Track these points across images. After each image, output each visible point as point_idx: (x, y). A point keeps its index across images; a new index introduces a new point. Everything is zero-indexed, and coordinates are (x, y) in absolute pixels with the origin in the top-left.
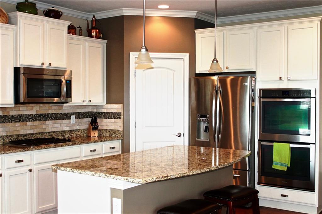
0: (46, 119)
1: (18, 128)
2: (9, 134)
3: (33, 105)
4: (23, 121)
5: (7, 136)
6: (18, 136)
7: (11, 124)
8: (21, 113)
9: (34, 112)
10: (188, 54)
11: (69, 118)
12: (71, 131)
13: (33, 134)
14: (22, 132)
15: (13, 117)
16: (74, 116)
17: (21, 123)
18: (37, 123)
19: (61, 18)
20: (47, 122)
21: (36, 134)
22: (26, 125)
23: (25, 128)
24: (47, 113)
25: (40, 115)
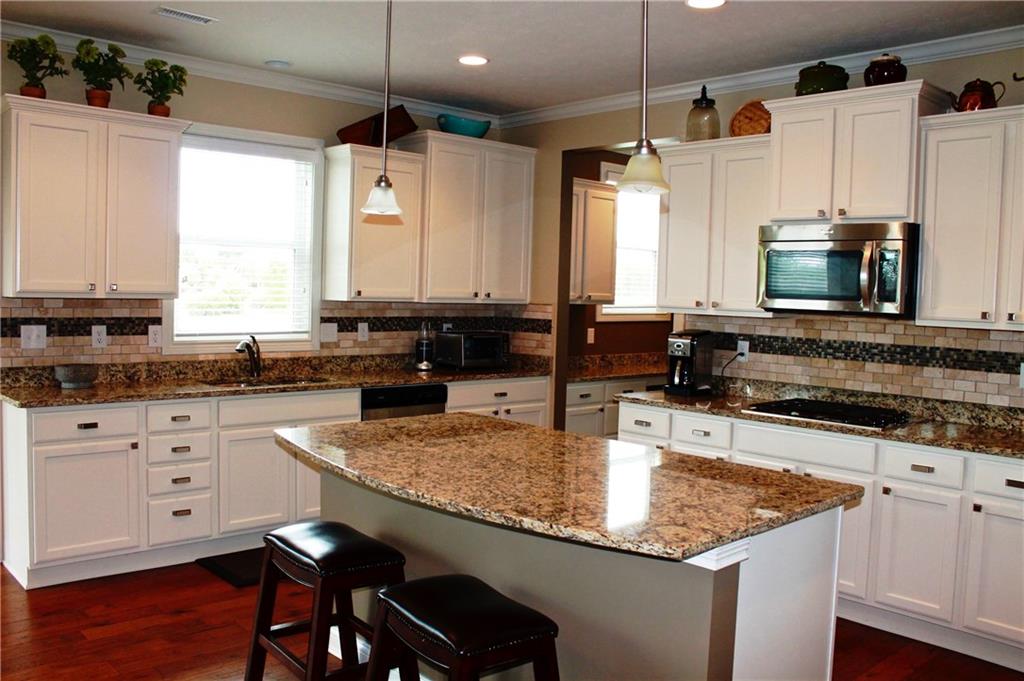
0: (924, 363)
1: (842, 374)
2: (813, 383)
4: (855, 358)
6: (834, 391)
7: (821, 362)
8: (849, 337)
9: (886, 340)
11: (1014, 370)
13: (875, 395)
14: (850, 385)
15: (829, 344)
17: (849, 362)
18: (895, 368)
20: (926, 369)
21: (885, 395)
22: (862, 369)
23: (860, 375)
24: (929, 345)
25: (907, 349)
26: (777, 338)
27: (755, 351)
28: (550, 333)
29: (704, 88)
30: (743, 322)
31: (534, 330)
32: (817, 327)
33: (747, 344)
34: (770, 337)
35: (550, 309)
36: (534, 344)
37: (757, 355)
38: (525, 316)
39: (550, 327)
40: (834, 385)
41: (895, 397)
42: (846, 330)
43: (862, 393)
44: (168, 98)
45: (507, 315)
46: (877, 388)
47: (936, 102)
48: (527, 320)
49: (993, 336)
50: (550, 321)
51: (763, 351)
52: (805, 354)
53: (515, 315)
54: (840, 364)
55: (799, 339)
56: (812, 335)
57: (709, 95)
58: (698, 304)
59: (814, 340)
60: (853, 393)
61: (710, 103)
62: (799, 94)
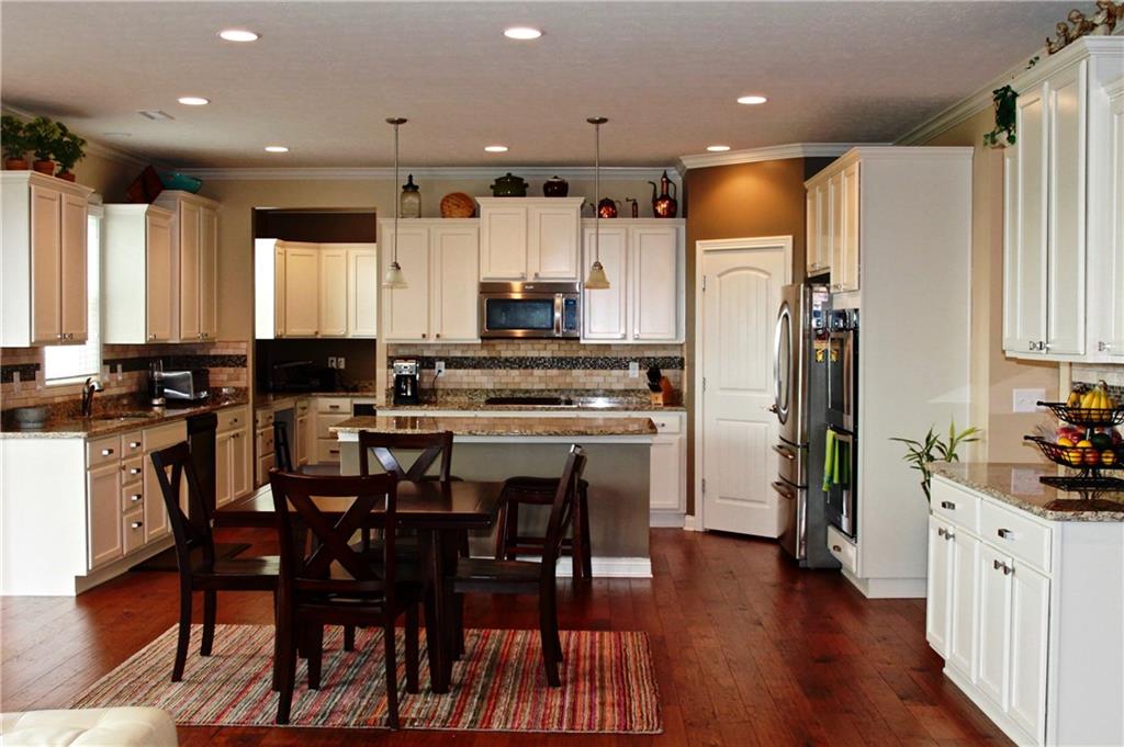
0: (574, 367)
1: (517, 380)
2: (498, 387)
3: (545, 341)
4: (527, 367)
5: (493, 391)
6: (514, 391)
7: (502, 372)
8: (521, 354)
9: (547, 354)
10: (790, 237)
11: (627, 367)
12: (626, 390)
13: (542, 391)
14: (523, 386)
15: (507, 360)
16: (637, 364)
17: (522, 371)
18: (555, 372)
19: (569, 193)
20: (573, 371)
21: (549, 390)
22: (532, 374)
23: (530, 379)
24: (575, 355)
25: (561, 359)
26: (466, 358)
27: (450, 368)
28: (246, 366)
29: (411, 177)
30: (439, 348)
31: (224, 365)
32: (498, 348)
33: (443, 364)
34: (461, 358)
35: (244, 345)
36: (225, 377)
37: (452, 371)
38: (212, 352)
39: (246, 360)
40: (512, 387)
41: (556, 390)
42: (519, 349)
43: (533, 391)
44: (72, 167)
45: (188, 353)
46: (542, 386)
47: (587, 211)
48: (215, 357)
49: (613, 348)
50: (245, 356)
51: (456, 368)
52: (489, 367)
53: (199, 353)
54: (515, 373)
55: (485, 358)
56: (494, 354)
57: (414, 183)
58: (424, 336)
59: (495, 358)
60: (527, 391)
61: (415, 189)
62: (496, 195)
